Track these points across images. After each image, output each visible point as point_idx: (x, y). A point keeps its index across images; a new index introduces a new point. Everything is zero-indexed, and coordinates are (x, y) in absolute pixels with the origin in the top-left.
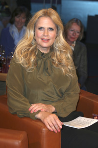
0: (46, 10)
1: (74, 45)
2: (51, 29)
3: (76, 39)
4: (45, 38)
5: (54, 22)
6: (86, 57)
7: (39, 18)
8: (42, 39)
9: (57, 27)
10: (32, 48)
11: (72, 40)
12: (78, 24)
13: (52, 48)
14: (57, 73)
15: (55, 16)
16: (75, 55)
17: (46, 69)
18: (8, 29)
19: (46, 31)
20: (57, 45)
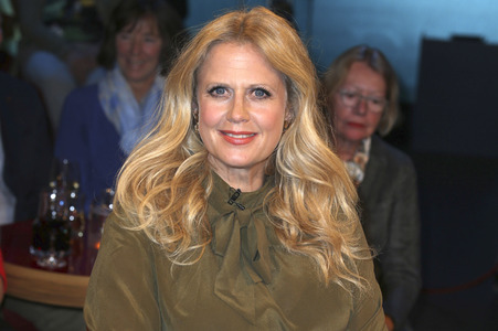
0: (240, 16)
1: (366, 158)
2: (262, 93)
3: (370, 130)
4: (237, 128)
5: (271, 63)
7: (210, 47)
8: (223, 133)
9: (288, 83)
10: (183, 167)
11: (354, 133)
12: (371, 65)
13: (270, 172)
14: (296, 272)
15: (279, 37)
16: (368, 200)
17: (250, 258)
19: (239, 101)
20: (290, 158)
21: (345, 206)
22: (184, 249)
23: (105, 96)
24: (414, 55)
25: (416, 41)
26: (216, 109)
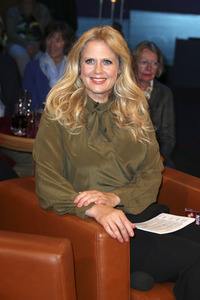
0: (99, 30)
1: (151, 89)
2: (108, 62)
3: (153, 76)
4: (98, 76)
5: (112, 49)
6: (172, 110)
7: (86, 43)
8: (92, 78)
9: (119, 58)
10: (74, 93)
11: (146, 78)
13: (112, 95)
14: (122, 137)
15: (115, 38)
16: (153, 106)
17: (103, 131)
18: (38, 62)
19: (99, 65)
20: (120, 89)
21: (143, 109)
22: (74, 128)
23: (42, 65)
24: (173, 46)
25: (174, 41)
26: (89, 69)
